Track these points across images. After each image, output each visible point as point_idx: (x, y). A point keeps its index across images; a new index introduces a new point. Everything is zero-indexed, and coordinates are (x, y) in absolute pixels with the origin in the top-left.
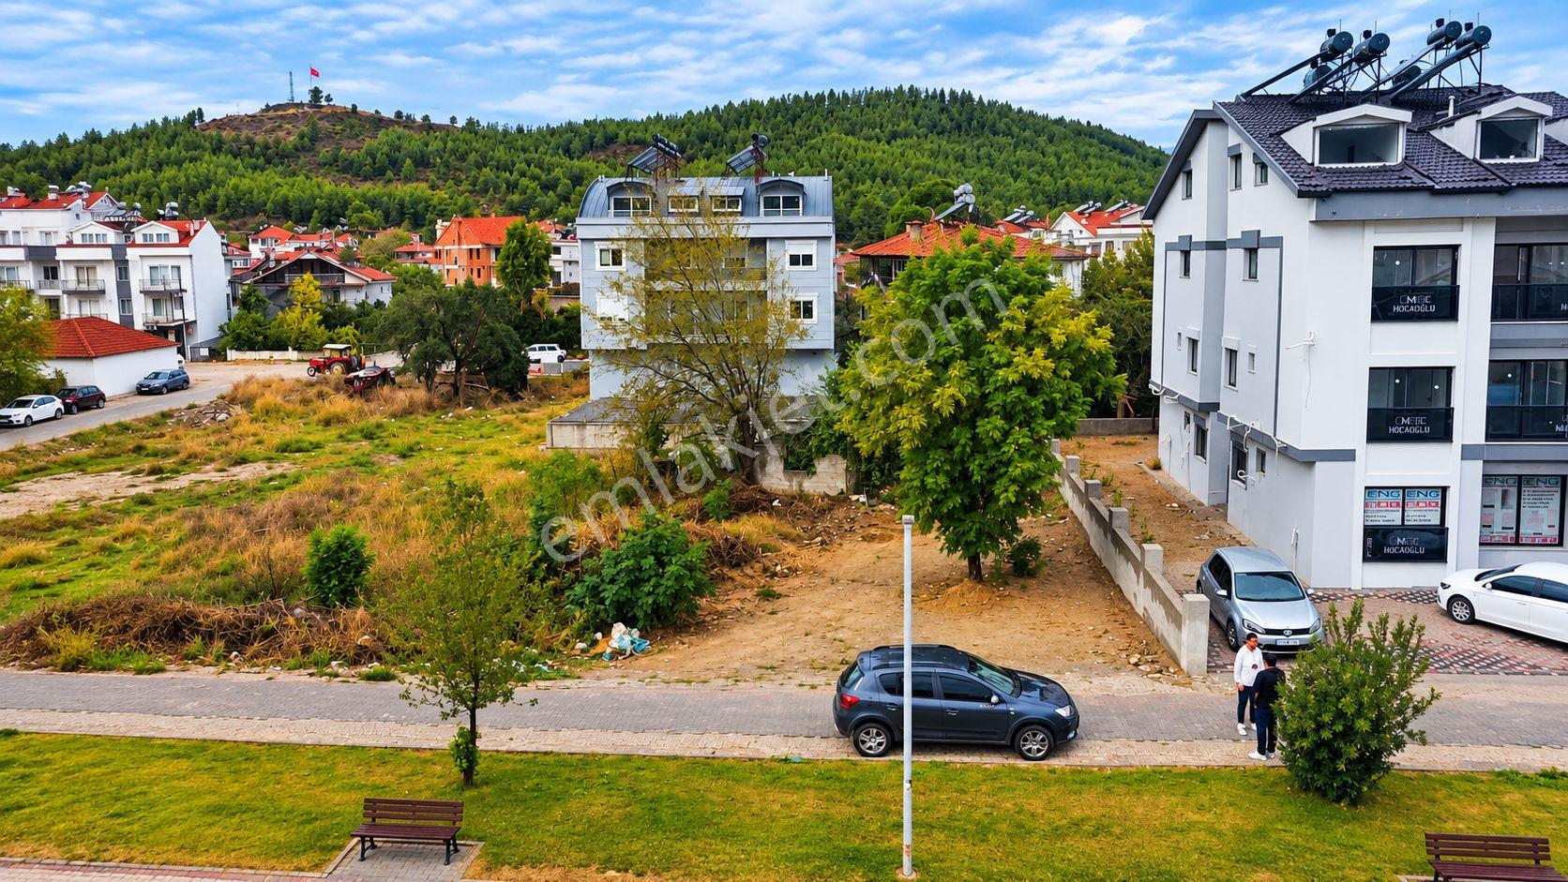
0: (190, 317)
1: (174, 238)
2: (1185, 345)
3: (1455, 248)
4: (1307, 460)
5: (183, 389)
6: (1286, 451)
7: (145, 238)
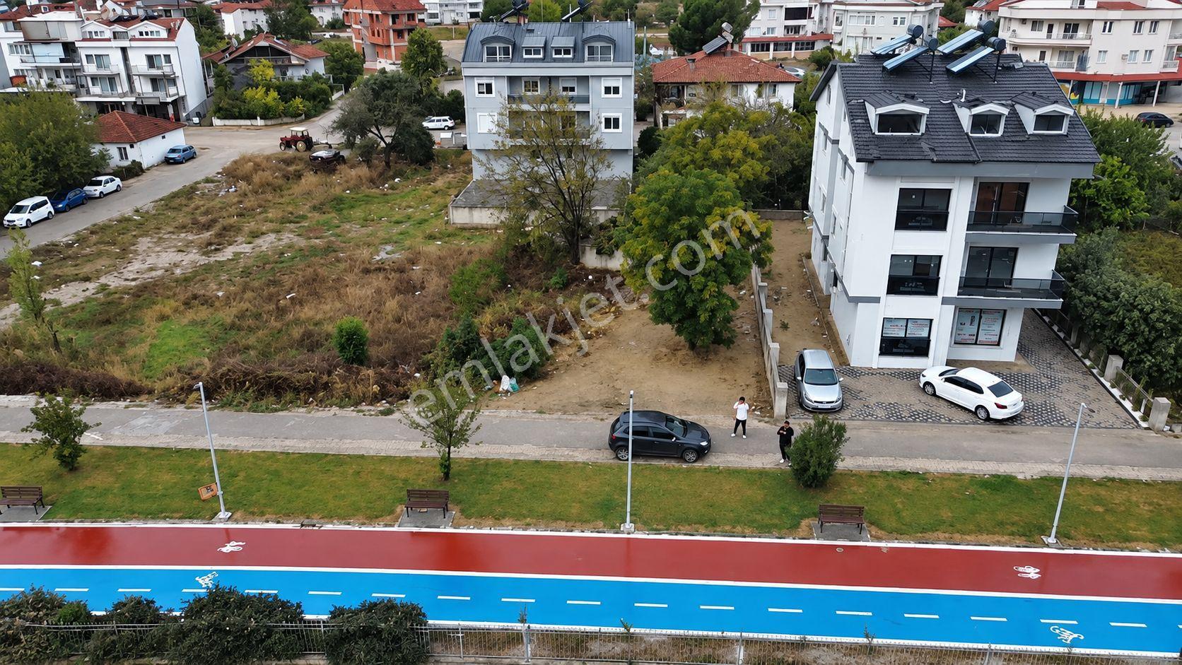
0: (181, 94)
1: (164, 34)
3: (950, 191)
4: (854, 301)
5: (194, 158)
6: (845, 292)
7: (141, 34)
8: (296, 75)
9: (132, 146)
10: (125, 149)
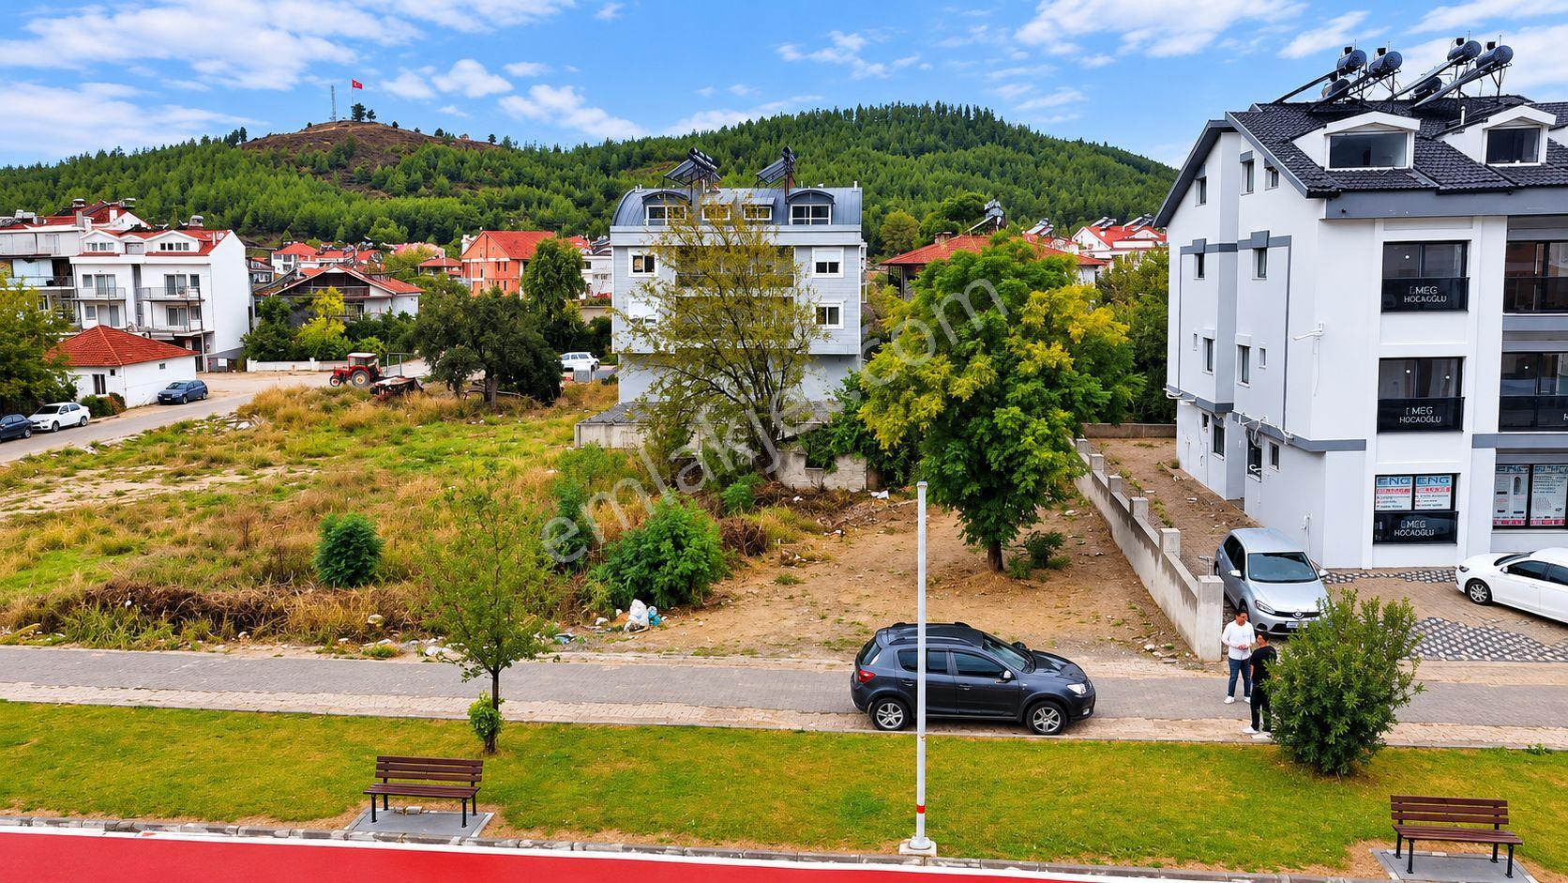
0: (207, 329)
1: (195, 246)
2: (1201, 343)
3: (1465, 244)
4: (1317, 451)
5: (202, 399)
6: (1295, 443)
7: (163, 246)
8: (374, 312)
9: (113, 373)
10: (103, 376)
